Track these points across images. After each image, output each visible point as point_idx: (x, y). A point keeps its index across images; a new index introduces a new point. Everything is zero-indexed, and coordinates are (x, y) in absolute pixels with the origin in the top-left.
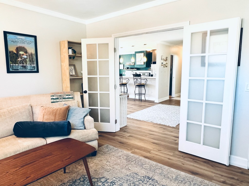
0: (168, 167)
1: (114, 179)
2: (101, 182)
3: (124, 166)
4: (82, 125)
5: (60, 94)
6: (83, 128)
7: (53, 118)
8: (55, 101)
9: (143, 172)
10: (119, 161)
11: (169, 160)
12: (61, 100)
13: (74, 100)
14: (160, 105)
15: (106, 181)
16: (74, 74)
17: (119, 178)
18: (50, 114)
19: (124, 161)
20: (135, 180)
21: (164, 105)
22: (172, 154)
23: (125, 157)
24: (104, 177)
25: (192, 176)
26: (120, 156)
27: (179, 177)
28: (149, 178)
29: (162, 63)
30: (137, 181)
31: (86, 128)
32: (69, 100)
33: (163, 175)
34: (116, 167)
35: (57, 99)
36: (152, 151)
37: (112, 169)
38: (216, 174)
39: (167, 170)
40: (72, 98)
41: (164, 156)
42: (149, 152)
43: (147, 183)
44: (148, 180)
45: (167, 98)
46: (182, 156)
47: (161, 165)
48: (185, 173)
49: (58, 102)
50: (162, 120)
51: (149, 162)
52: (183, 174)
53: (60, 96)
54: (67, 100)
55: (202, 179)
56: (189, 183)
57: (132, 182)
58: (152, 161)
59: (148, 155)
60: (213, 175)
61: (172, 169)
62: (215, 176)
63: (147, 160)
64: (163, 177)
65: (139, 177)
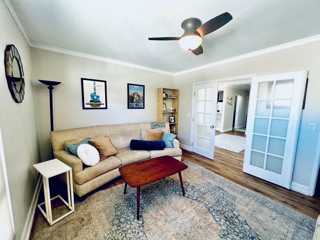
0: (235, 183)
1: (194, 184)
2: (185, 185)
3: (200, 177)
4: (171, 145)
5: (156, 123)
6: (172, 147)
7: (154, 139)
8: (153, 127)
9: (215, 183)
10: (196, 173)
11: (235, 178)
12: (157, 127)
13: (165, 127)
14: (225, 134)
15: (189, 185)
16: (165, 109)
17: (197, 184)
18: (152, 136)
19: (200, 173)
20: (209, 188)
21: (229, 134)
22: (237, 174)
23: (200, 171)
24: (186, 182)
25: (256, 193)
26: (197, 170)
27: (244, 191)
28: (219, 188)
29: (228, 102)
30: (211, 189)
31: (174, 147)
32: (162, 127)
33: (231, 188)
34: (195, 177)
35: (155, 126)
36: (220, 169)
37: (191, 177)
38: (277, 194)
39: (234, 185)
40: (164, 126)
41: (231, 174)
42: (218, 169)
43: (219, 192)
44: (219, 189)
45: (231, 129)
46: (246, 176)
47: (229, 180)
48: (249, 189)
49: (155, 128)
50: (227, 146)
51: (219, 177)
52: (247, 189)
53: (157, 124)
54: (161, 127)
55: (265, 197)
56: (253, 197)
57: (207, 189)
58: (221, 177)
59: (218, 171)
60: (274, 195)
61: (238, 185)
62: (276, 196)
63: (217, 175)
64: (231, 189)
65: (212, 186)
